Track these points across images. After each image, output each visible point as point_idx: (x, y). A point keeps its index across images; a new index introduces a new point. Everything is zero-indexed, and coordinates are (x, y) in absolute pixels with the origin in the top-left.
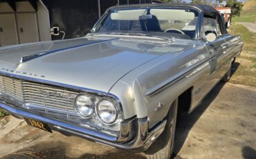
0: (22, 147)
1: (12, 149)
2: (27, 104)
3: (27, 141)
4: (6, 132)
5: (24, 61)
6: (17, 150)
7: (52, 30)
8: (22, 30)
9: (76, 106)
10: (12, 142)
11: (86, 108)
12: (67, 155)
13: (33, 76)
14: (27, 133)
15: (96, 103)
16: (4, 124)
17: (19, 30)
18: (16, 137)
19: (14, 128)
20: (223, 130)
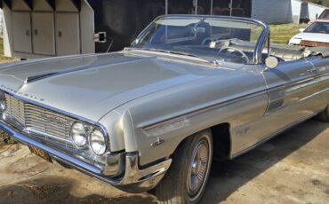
0: (24, 179)
1: (13, 180)
2: (28, 129)
3: (33, 173)
4: (13, 160)
5: (29, 81)
6: (18, 181)
7: (97, 35)
8: (60, 34)
9: (72, 134)
10: (15, 172)
11: (82, 138)
12: (71, 193)
13: (33, 99)
14: (34, 164)
15: (89, 132)
16: (13, 151)
17: (57, 34)
18: (21, 167)
19: (23, 156)
20: (283, 186)
